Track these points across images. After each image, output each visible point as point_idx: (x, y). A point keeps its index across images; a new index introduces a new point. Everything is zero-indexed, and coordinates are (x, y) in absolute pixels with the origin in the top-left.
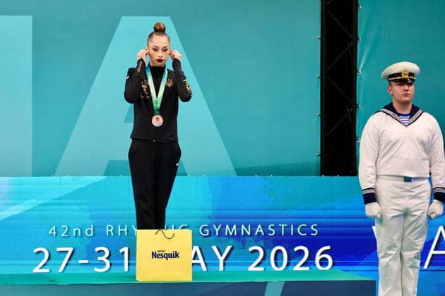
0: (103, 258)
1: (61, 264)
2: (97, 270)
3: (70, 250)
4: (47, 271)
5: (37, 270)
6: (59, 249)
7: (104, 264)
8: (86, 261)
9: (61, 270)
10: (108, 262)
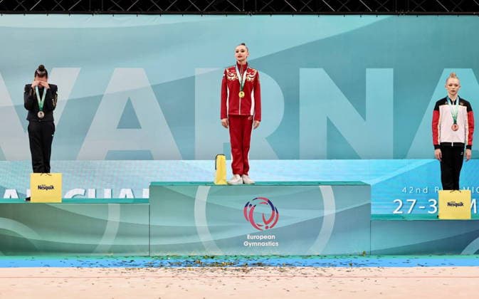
0: (433, 206)
1: (409, 209)
2: (429, 212)
3: (414, 201)
4: (401, 212)
5: (395, 212)
6: (408, 200)
7: (434, 209)
8: (423, 207)
9: (409, 212)
10: (436, 208)
